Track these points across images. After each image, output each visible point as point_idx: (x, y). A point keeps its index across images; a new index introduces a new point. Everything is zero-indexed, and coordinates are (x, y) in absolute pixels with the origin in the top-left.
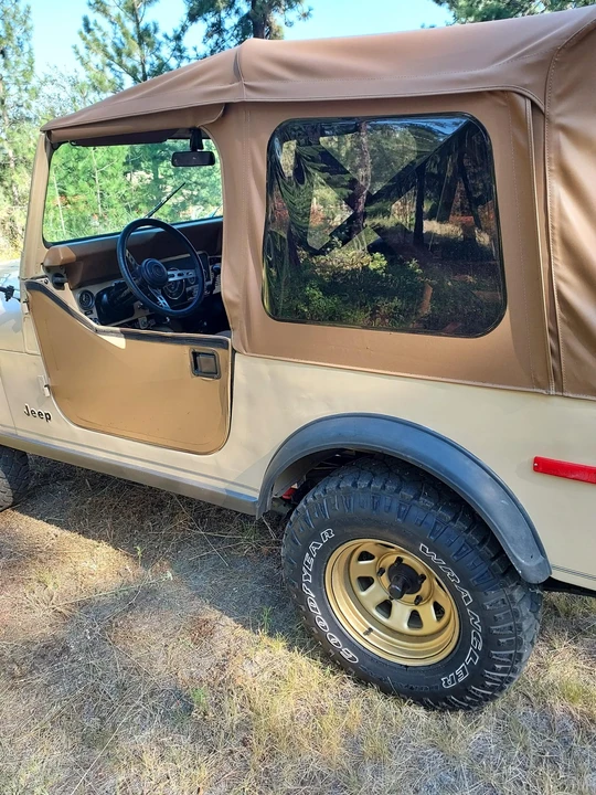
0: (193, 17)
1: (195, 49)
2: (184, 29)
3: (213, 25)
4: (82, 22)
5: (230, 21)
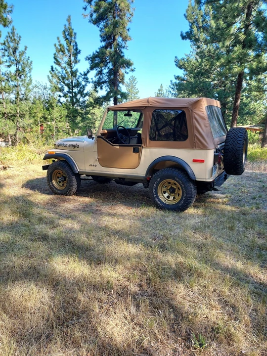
0: (92, 68)
1: (92, 79)
2: (88, 72)
3: (99, 71)
4: (51, 68)
5: (105, 71)
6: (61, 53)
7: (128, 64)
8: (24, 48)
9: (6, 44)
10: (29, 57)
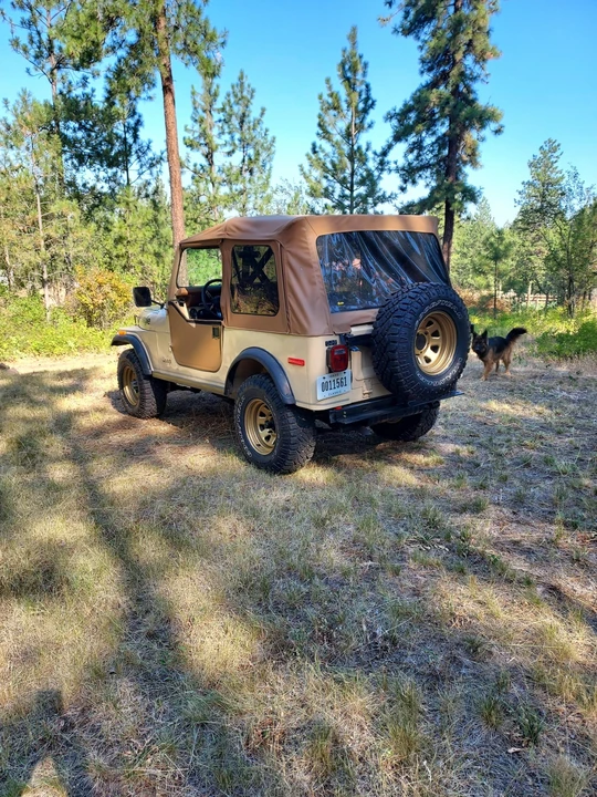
0: (398, 138)
1: (396, 163)
2: (390, 147)
3: (414, 143)
4: (311, 146)
5: (429, 140)
6: (332, 112)
7: (483, 118)
8: (260, 111)
9: (227, 108)
10: (267, 130)
